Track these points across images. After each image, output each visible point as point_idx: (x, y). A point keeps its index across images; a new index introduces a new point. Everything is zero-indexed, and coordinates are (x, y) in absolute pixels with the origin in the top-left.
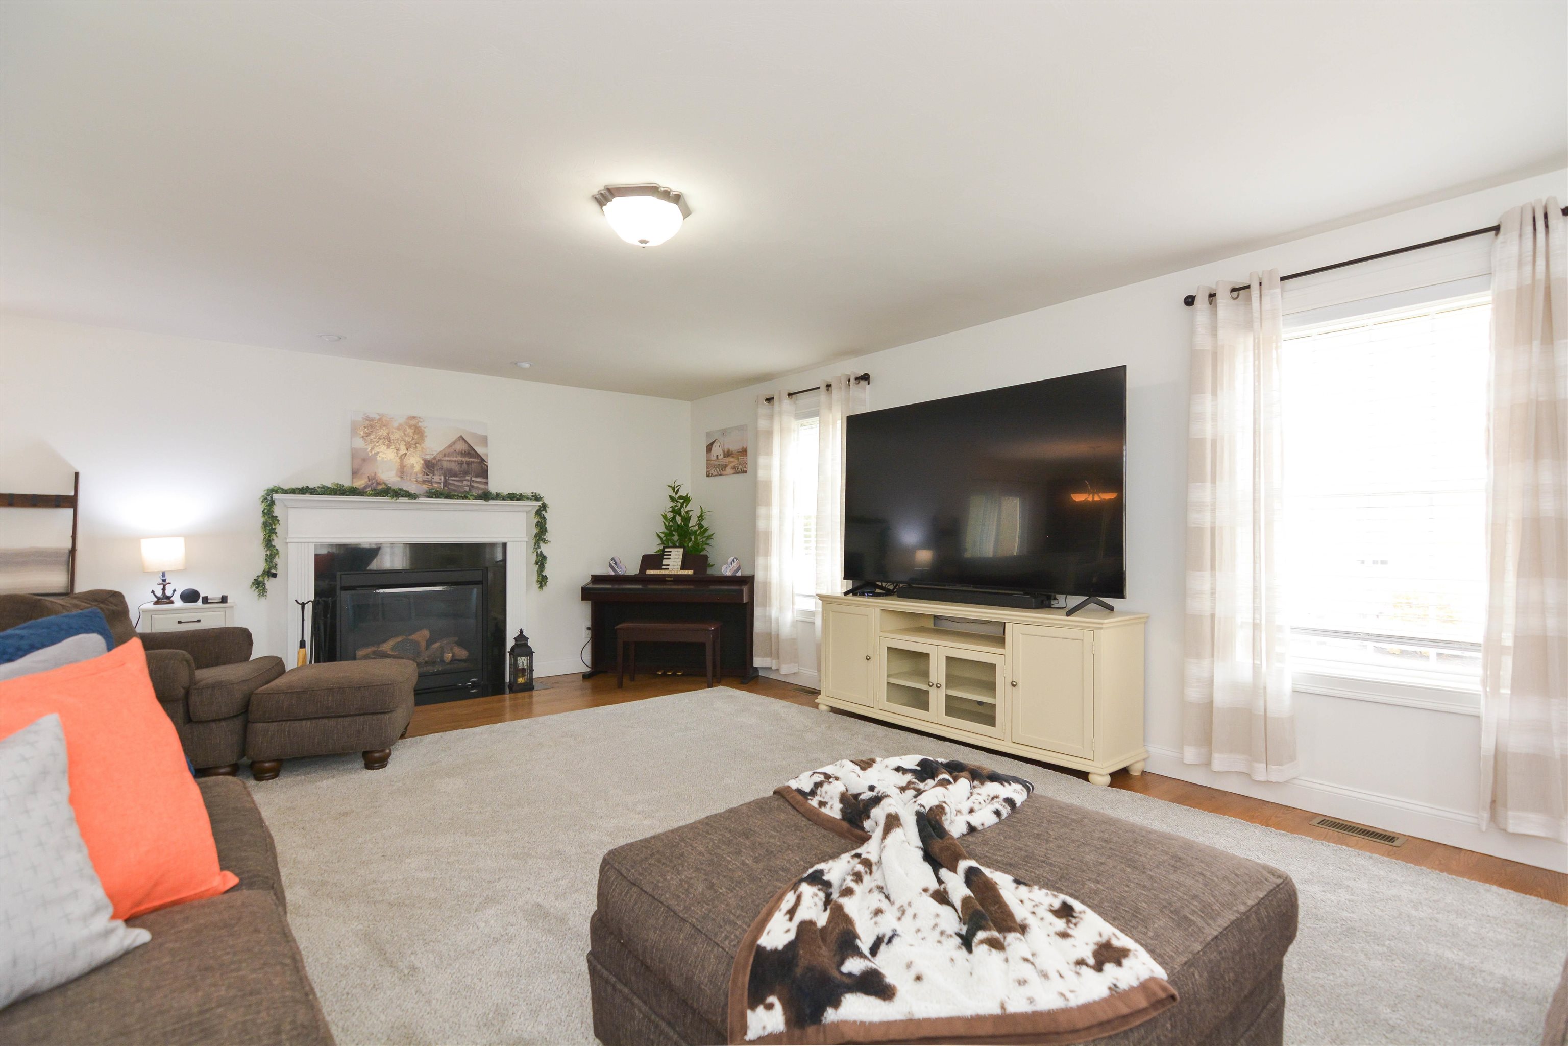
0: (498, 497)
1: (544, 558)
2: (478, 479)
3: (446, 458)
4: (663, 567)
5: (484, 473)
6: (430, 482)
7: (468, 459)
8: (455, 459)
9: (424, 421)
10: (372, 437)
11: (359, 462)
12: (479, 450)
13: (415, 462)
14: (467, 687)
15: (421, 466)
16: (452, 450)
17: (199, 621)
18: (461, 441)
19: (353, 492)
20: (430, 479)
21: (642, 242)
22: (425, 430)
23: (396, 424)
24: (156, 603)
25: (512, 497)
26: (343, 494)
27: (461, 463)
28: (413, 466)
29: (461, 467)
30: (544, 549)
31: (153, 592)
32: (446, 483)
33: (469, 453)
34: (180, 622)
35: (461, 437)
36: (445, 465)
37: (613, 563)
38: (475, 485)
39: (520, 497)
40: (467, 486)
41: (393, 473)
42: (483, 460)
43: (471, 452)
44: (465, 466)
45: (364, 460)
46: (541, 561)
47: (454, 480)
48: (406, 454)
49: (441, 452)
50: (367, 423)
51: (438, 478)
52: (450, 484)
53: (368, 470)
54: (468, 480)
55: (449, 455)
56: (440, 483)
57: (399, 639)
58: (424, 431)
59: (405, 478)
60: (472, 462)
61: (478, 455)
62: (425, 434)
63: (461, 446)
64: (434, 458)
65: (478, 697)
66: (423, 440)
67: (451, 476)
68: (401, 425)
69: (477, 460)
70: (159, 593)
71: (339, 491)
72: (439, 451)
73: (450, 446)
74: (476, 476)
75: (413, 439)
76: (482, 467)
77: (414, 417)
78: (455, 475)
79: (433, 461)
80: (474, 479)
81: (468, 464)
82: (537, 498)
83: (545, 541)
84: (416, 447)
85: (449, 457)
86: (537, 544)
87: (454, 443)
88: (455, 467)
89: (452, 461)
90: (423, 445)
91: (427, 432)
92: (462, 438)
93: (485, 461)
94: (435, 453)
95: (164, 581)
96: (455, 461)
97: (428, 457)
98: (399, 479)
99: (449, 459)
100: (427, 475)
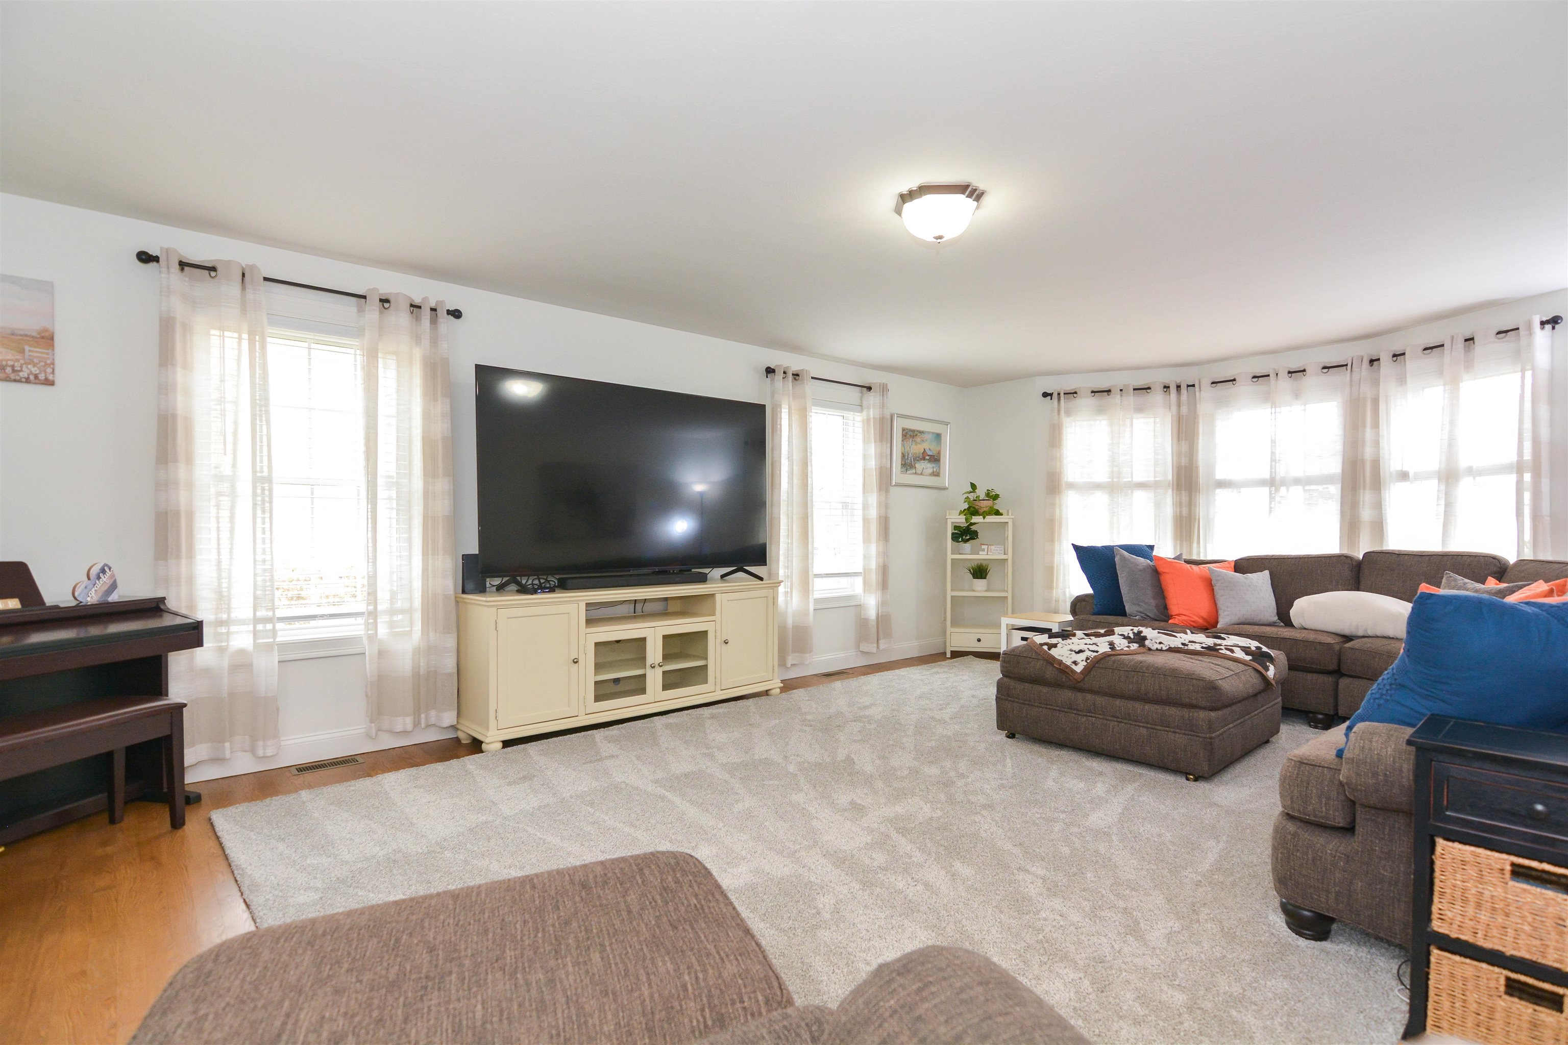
21: (937, 238)
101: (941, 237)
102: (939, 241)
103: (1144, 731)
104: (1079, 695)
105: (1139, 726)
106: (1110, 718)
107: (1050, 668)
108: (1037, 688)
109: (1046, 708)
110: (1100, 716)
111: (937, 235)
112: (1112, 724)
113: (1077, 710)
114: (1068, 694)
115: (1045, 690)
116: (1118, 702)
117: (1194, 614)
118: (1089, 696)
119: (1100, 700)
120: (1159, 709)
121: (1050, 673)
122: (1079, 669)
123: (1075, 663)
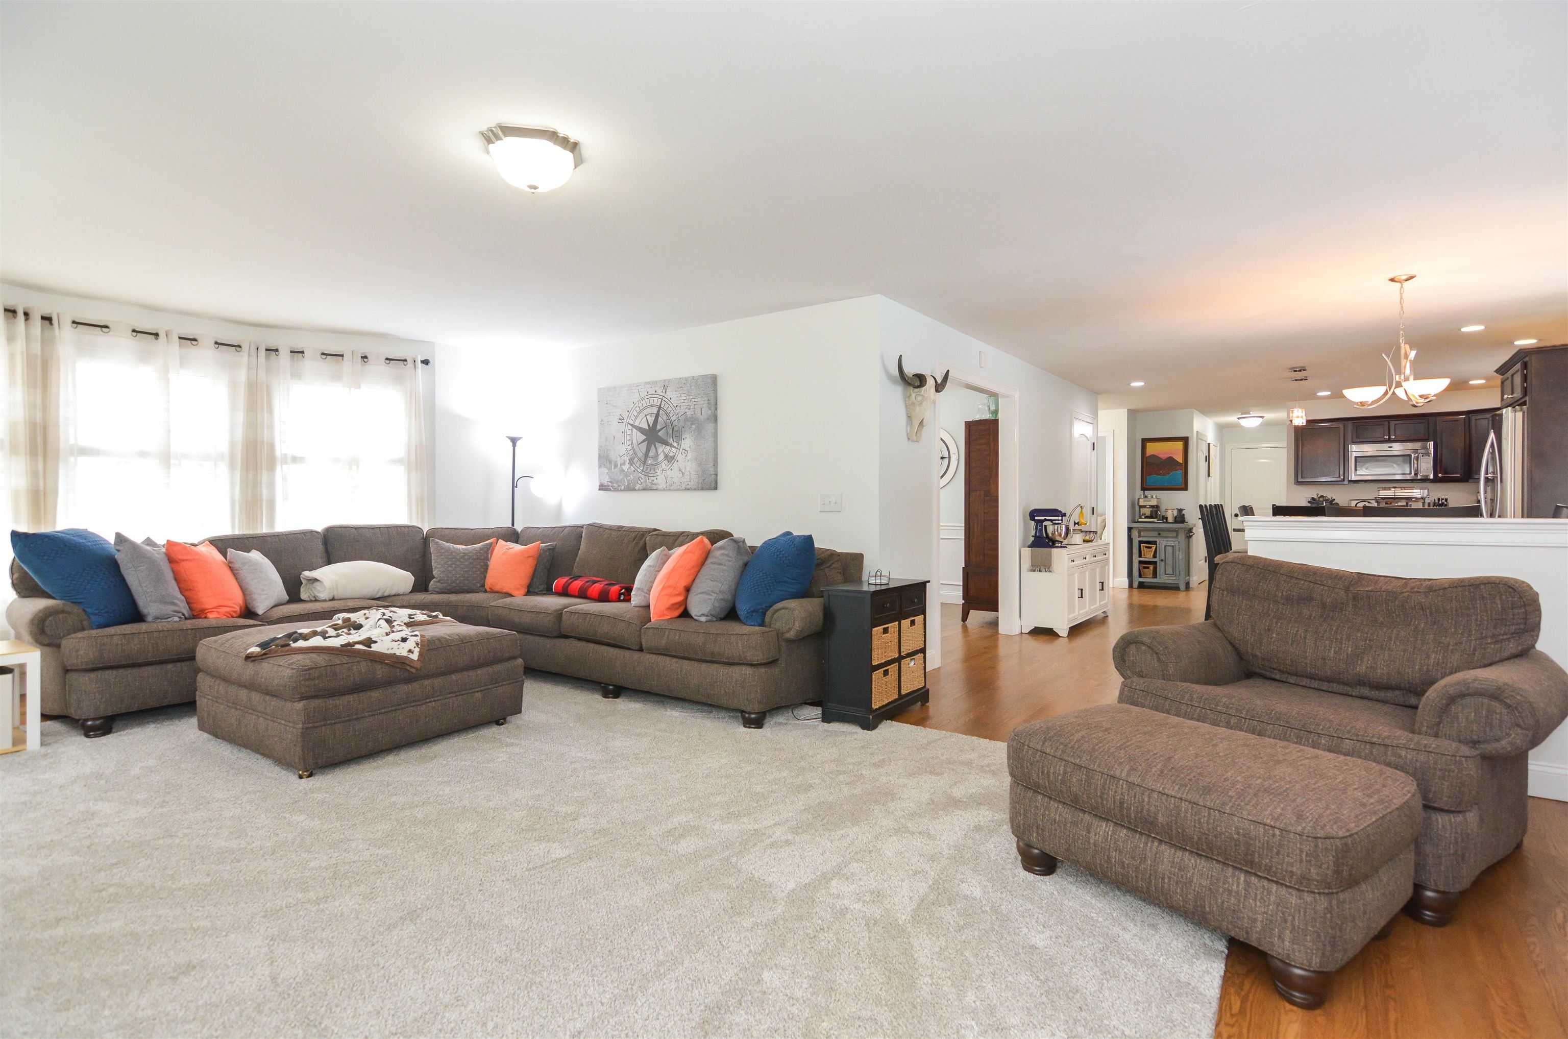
21: (531, 187)
102: (533, 191)
103: (478, 695)
104: (416, 685)
105: (474, 692)
106: (449, 696)
107: (378, 667)
108: (364, 696)
109: (380, 713)
110: (439, 698)
112: (451, 700)
113: (414, 701)
114: (402, 690)
115: (376, 694)
116: (454, 677)
117: (234, 604)
118: (426, 682)
119: (438, 682)
120: (489, 669)
121: (380, 672)
122: (415, 656)
123: (410, 651)
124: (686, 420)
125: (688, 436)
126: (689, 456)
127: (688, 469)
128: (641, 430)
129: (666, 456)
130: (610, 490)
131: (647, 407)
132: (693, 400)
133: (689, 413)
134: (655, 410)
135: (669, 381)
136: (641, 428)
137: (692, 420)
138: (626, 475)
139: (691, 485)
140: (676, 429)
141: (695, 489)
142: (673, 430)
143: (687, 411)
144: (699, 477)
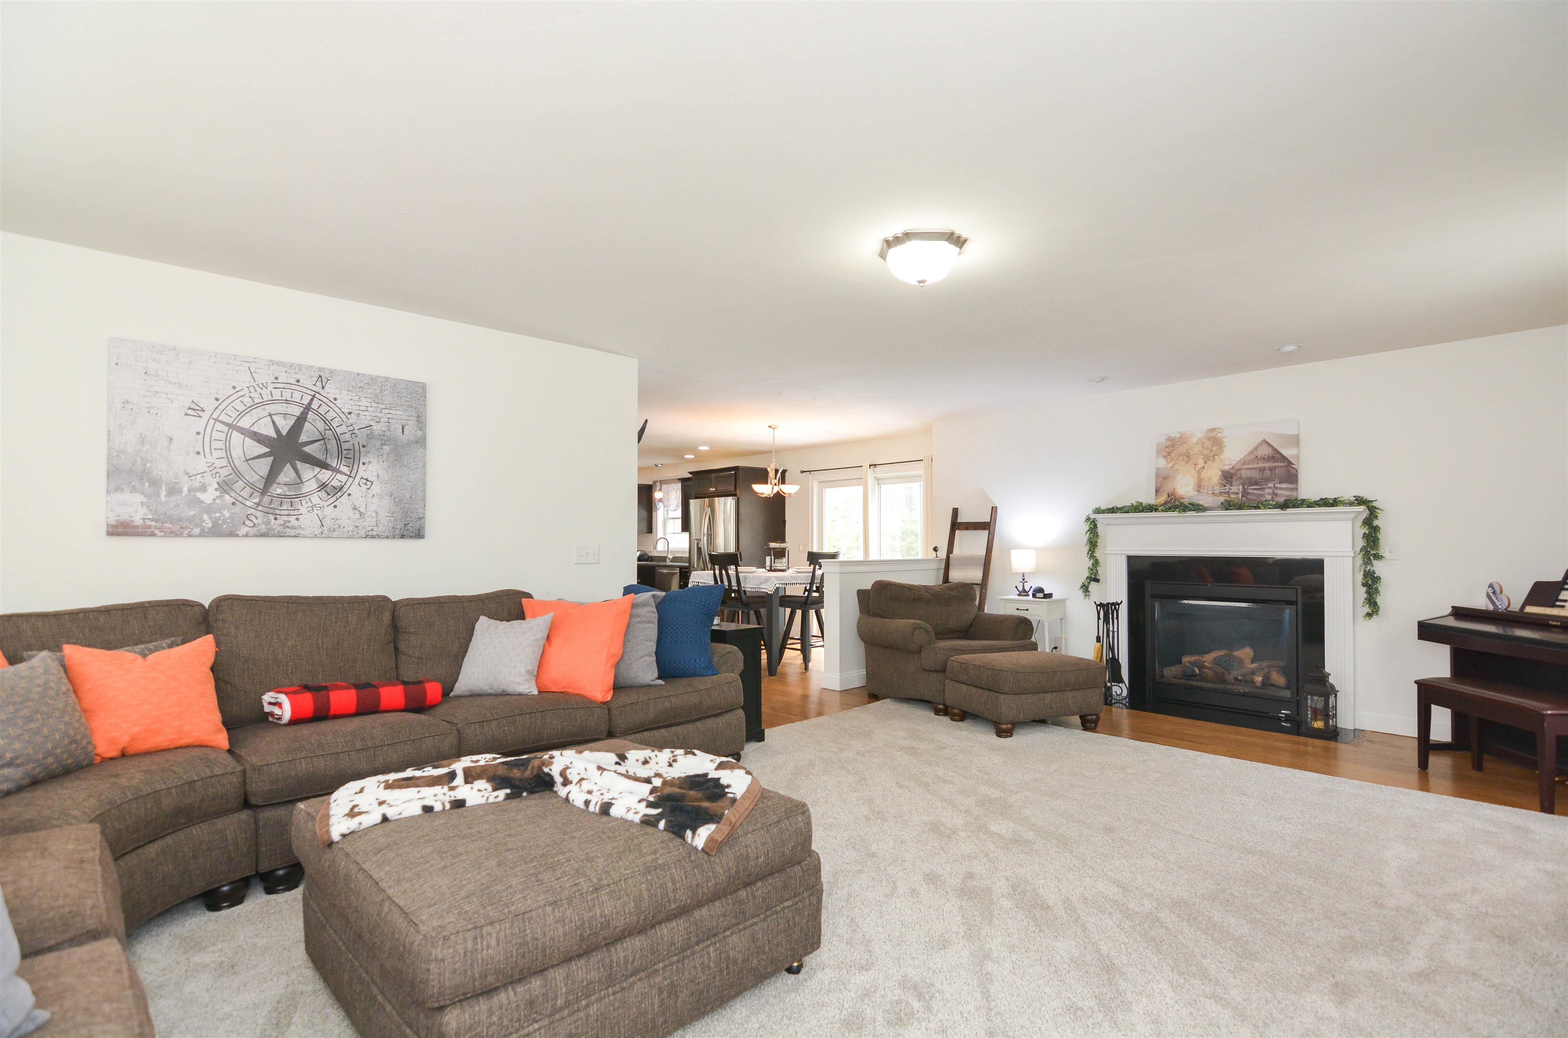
0: (1303, 503)
1: (1377, 579)
2: (1284, 485)
3: (1246, 466)
4: (1558, 603)
5: (1291, 476)
6: (1228, 493)
7: (1271, 464)
8: (1255, 466)
9: (1223, 431)
10: (1173, 455)
11: (1162, 480)
12: (1285, 452)
13: (1213, 474)
14: (1279, 719)
15: (1218, 477)
16: (1253, 457)
17: (1027, 610)
18: (1264, 445)
19: (1151, 508)
20: (1227, 491)
21: (920, 282)
22: (1224, 440)
23: (1195, 440)
24: (1019, 595)
25: (1324, 503)
26: (1142, 511)
27: (1262, 470)
28: (1210, 479)
29: (1263, 474)
30: (1379, 567)
31: (1016, 587)
32: (1245, 493)
33: (1273, 457)
34: (1018, 609)
35: (1264, 440)
36: (1245, 474)
37: (1490, 591)
38: (1279, 492)
39: (1335, 503)
40: (1269, 494)
41: (1190, 488)
42: (1290, 463)
43: (1277, 456)
44: (1267, 473)
45: (1165, 478)
46: (1371, 583)
47: (1255, 489)
48: (1203, 467)
49: (1240, 460)
50: (1168, 443)
51: (1237, 488)
52: (1248, 493)
53: (1168, 488)
54: (1270, 488)
55: (1250, 462)
56: (1238, 493)
57: (1222, 653)
58: (1223, 442)
59: (1202, 491)
60: (1276, 467)
61: (1284, 458)
62: (1224, 444)
63: (1265, 451)
64: (1233, 468)
65: (1291, 734)
66: (1222, 451)
67: (1251, 485)
68: (1199, 439)
69: (1282, 464)
70: (1020, 589)
71: (1139, 508)
72: (1238, 460)
73: (1251, 453)
74: (1281, 482)
75: (1211, 451)
76: (1288, 471)
77: (1213, 429)
78: (1256, 483)
79: (1232, 471)
80: (1277, 485)
81: (1271, 469)
82: (1360, 501)
83: (1378, 557)
84: (1214, 460)
85: (1249, 464)
86: (1367, 560)
87: (1256, 449)
88: (1255, 475)
89: (1253, 469)
90: (1221, 456)
91: (1227, 442)
92: (1265, 442)
93: (1292, 464)
94: (1234, 463)
95: (1023, 580)
96: (1256, 468)
97: (1226, 468)
98: (1196, 493)
99: (1249, 466)
100: (1225, 486)
101: (923, 282)
102: (922, 284)
111: (920, 279)
124: (370, 436)
125: (374, 460)
126: (376, 489)
127: (372, 507)
128: (259, 438)
129: (323, 486)
130: (153, 535)
131: (273, 401)
132: (387, 411)
133: (377, 428)
134: (297, 411)
135: (332, 372)
136: (255, 433)
137: (385, 439)
138: (209, 509)
139: (380, 530)
140: (344, 446)
141: (387, 537)
142: (339, 447)
143: (373, 423)
144: (395, 520)
